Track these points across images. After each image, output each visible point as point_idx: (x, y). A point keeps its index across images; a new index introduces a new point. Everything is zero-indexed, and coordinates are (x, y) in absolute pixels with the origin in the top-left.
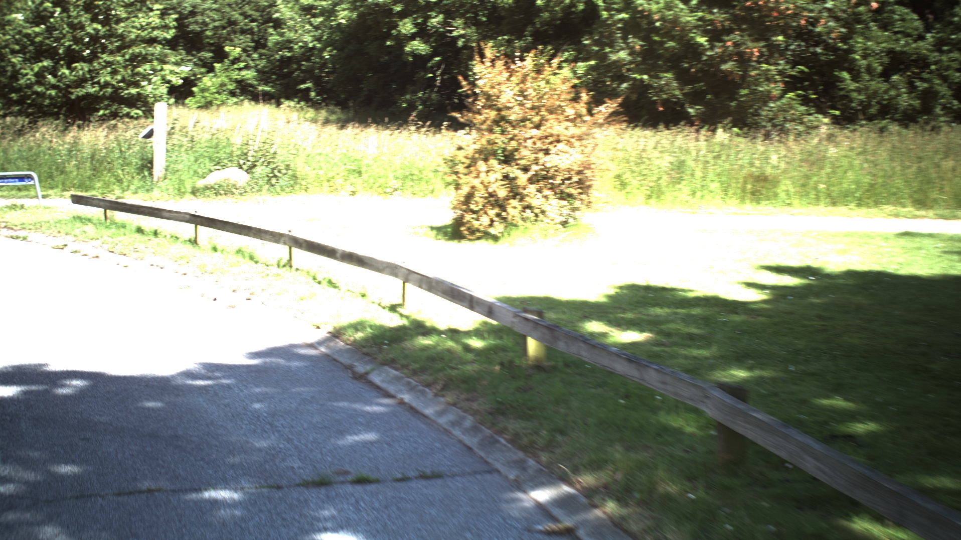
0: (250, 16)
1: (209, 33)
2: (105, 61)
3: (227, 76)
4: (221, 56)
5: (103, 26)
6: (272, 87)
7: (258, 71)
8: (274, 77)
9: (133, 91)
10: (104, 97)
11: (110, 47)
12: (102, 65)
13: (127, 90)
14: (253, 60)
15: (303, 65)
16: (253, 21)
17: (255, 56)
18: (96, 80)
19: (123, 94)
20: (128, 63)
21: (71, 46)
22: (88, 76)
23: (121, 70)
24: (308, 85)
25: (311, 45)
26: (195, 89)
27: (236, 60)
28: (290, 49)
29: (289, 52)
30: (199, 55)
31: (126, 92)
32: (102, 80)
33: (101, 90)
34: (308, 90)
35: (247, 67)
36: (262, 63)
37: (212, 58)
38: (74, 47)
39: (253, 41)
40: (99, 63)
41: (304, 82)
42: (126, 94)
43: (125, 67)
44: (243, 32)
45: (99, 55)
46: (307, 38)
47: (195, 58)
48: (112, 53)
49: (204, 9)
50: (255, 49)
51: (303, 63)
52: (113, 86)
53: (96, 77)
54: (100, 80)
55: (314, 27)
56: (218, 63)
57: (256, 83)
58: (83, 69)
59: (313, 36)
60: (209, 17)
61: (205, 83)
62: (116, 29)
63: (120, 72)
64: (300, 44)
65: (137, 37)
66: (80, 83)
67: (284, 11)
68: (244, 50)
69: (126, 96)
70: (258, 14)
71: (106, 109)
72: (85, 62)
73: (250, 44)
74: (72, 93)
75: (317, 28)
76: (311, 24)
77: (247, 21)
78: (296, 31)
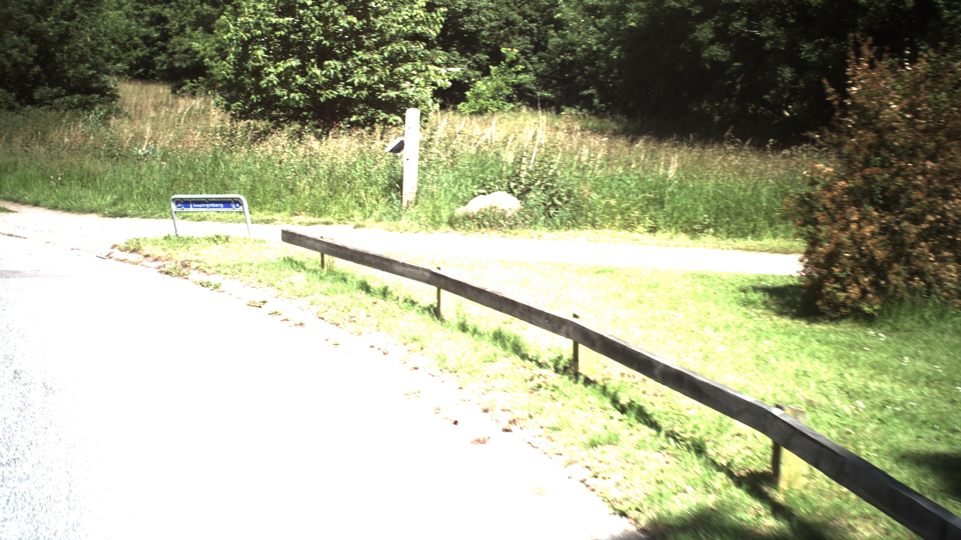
0: (530, 16)
1: (484, 33)
2: (360, 60)
3: (503, 80)
4: (497, 57)
5: (359, 19)
6: (552, 92)
7: (537, 75)
8: (554, 82)
9: (392, 94)
10: (359, 101)
11: (367, 43)
12: (357, 64)
13: (385, 92)
14: (532, 63)
15: (586, 70)
16: (532, 21)
17: (535, 59)
18: (349, 81)
19: (380, 97)
20: (387, 62)
21: (321, 41)
22: (340, 76)
23: (378, 69)
24: (592, 91)
25: (595, 48)
26: (468, 93)
27: (512, 64)
28: (573, 52)
29: (571, 56)
30: (474, 57)
31: (384, 94)
32: (356, 82)
33: (354, 93)
34: (591, 96)
35: (525, 71)
36: (542, 67)
37: (487, 60)
38: (324, 42)
39: (532, 42)
40: (354, 61)
41: (587, 88)
42: (383, 97)
43: (384, 66)
44: (522, 33)
45: (354, 52)
46: (591, 40)
47: (470, 60)
48: (369, 49)
49: (480, 7)
50: (535, 52)
51: (587, 67)
52: (370, 88)
53: (349, 77)
54: (354, 81)
55: (599, 29)
56: (494, 65)
57: (534, 88)
58: (336, 68)
59: (598, 39)
60: (485, 16)
61: (479, 88)
62: (374, 23)
63: (378, 71)
64: (584, 46)
65: (398, 32)
66: (332, 83)
67: (565, 11)
68: (522, 52)
69: (383, 99)
70: (538, 14)
71: (360, 115)
72: (338, 59)
73: (529, 46)
74: (321, 95)
75: (602, 30)
76: (595, 26)
77: (526, 21)
78: (579, 33)
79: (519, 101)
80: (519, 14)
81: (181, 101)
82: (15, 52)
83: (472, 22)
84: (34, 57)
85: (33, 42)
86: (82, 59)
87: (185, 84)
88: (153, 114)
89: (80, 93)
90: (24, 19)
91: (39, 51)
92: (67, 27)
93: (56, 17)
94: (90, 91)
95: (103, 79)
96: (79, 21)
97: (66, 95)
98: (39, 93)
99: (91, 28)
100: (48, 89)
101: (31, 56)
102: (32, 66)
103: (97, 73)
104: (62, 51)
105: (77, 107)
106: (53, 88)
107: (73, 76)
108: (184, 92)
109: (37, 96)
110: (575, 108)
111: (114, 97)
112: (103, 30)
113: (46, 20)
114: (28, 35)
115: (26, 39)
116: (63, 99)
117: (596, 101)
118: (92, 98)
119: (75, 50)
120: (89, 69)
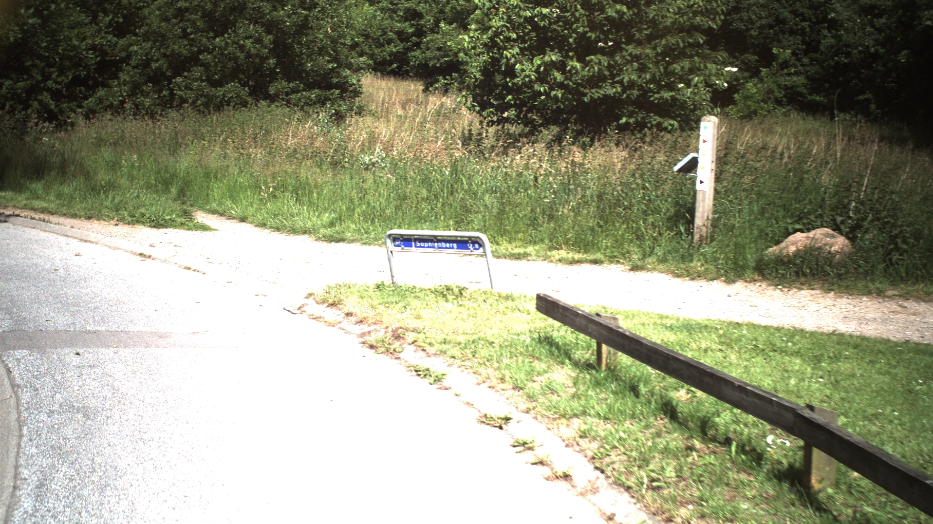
0: (802, 14)
1: (753, 32)
2: (630, 55)
3: (774, 82)
4: (767, 58)
5: (629, 8)
6: (824, 97)
7: (807, 78)
8: (826, 85)
9: (667, 95)
10: (629, 100)
11: (638, 36)
12: (627, 60)
13: (658, 93)
14: (802, 65)
15: (863, 73)
16: (804, 20)
17: (806, 60)
18: (617, 79)
19: (652, 99)
20: (660, 58)
21: (586, 33)
22: (607, 73)
23: (651, 66)
24: (867, 96)
25: (872, 50)
26: (736, 96)
27: (785, 65)
28: (848, 54)
29: (846, 58)
30: (743, 57)
31: (656, 96)
32: (626, 80)
33: (624, 91)
34: (868, 101)
35: (797, 73)
36: (812, 70)
37: (756, 61)
38: (589, 34)
39: (804, 42)
40: (623, 57)
41: (862, 92)
42: (656, 99)
43: (657, 63)
44: (792, 32)
45: (623, 46)
46: (869, 42)
47: (738, 61)
48: (639, 43)
49: (749, 5)
50: (806, 53)
51: (863, 71)
52: (641, 88)
53: (618, 75)
54: (623, 78)
55: (876, 29)
56: (764, 67)
57: (805, 91)
58: (600, 63)
59: (876, 40)
60: (755, 14)
61: (748, 90)
62: (646, 13)
63: (650, 69)
64: (860, 48)
65: (673, 23)
66: (595, 81)
67: (839, 10)
68: (794, 54)
69: (656, 101)
70: (810, 12)
71: (630, 116)
72: (603, 54)
73: (800, 46)
74: (585, 95)
75: (880, 31)
76: (873, 26)
77: (797, 19)
78: (855, 34)
79: (788, 105)
80: (790, 12)
81: (432, 99)
82: (248, 43)
83: (741, 20)
84: (270, 50)
85: (269, 32)
86: (322, 51)
87: (438, 81)
88: (400, 112)
89: (320, 88)
90: (260, 7)
91: (275, 42)
92: (306, 17)
93: (294, 6)
94: (330, 86)
95: (344, 74)
96: (319, 11)
97: (304, 90)
98: (274, 87)
99: (332, 17)
100: (284, 83)
101: (266, 48)
102: (267, 58)
103: (337, 67)
104: (300, 43)
105: (315, 103)
106: (289, 83)
107: (312, 70)
108: (436, 89)
109: (272, 91)
110: (850, 114)
111: (357, 93)
112: (345, 20)
113: (283, 9)
114: (263, 25)
115: (260, 30)
116: (300, 94)
117: (873, 107)
118: (332, 94)
119: (315, 42)
120: (329, 62)
